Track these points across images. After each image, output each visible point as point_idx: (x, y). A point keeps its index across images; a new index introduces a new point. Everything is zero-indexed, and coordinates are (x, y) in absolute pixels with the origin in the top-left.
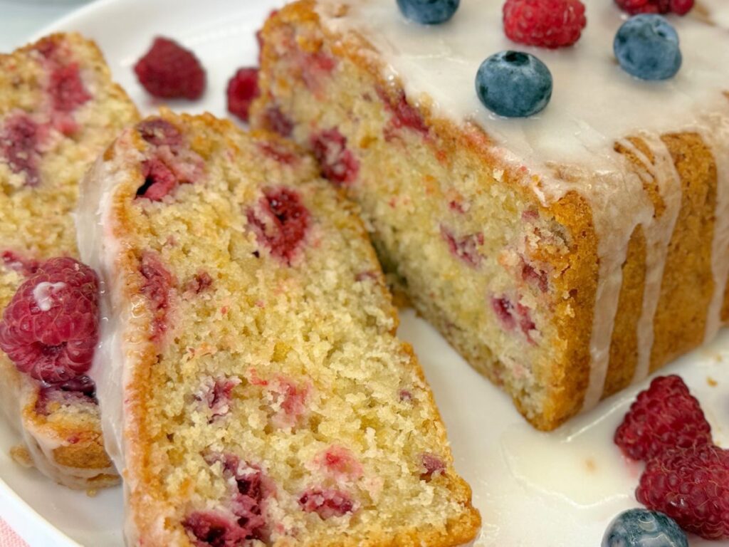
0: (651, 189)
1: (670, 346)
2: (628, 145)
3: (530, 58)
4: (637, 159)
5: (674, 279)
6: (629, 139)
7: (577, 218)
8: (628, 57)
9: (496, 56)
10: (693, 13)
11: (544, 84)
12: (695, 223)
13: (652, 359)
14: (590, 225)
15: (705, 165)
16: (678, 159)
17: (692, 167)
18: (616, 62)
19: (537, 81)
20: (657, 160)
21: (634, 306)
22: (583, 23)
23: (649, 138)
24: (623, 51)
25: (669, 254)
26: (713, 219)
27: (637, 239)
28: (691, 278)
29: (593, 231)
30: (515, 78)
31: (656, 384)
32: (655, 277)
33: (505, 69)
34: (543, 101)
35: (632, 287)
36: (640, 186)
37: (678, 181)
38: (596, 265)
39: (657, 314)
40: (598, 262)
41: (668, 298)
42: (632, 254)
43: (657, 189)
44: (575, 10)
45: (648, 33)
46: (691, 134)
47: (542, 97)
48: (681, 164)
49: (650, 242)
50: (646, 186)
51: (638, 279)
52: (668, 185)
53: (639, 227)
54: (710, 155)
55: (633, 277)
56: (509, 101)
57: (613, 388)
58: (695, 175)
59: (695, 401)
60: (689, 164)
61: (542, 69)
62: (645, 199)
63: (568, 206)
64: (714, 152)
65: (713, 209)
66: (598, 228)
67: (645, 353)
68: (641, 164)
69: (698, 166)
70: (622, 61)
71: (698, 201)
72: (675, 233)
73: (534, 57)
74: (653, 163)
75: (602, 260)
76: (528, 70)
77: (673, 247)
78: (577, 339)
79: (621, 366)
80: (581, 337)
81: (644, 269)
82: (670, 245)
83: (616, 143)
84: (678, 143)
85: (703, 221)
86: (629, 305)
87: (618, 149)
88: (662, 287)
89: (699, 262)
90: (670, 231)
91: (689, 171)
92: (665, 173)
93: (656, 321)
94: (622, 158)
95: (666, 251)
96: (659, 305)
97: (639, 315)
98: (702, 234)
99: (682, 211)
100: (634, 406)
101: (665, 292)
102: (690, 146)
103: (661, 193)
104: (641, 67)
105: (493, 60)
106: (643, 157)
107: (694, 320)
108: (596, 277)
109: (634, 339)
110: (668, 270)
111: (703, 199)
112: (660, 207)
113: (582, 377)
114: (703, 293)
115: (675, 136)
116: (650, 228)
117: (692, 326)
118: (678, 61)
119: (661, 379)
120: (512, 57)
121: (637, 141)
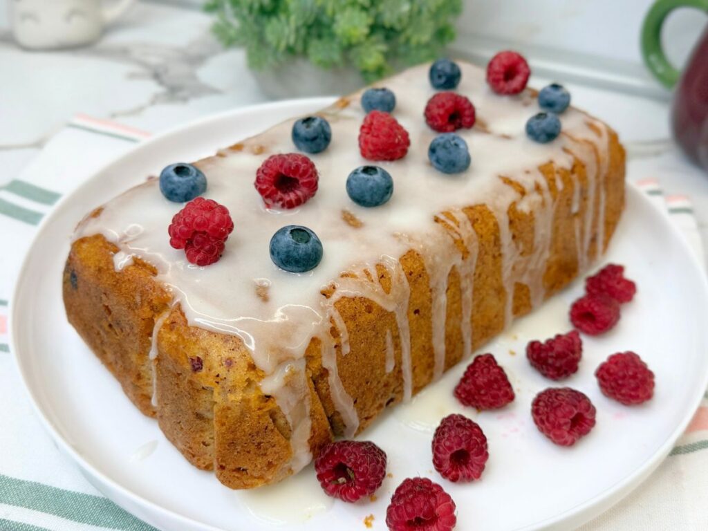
0: (458, 243)
1: (483, 334)
2: (442, 217)
3: (378, 169)
4: (449, 225)
5: (480, 294)
6: (443, 213)
7: (415, 266)
8: (438, 161)
9: (357, 170)
10: (476, 126)
11: (388, 185)
12: (489, 259)
13: (473, 344)
14: (423, 270)
15: (491, 224)
16: (474, 222)
17: (483, 226)
18: (431, 164)
19: (384, 184)
20: (461, 225)
21: (457, 314)
22: (408, 143)
23: (455, 212)
24: (434, 158)
25: (475, 280)
26: (500, 255)
27: (453, 274)
28: (492, 292)
29: (426, 273)
30: (370, 184)
31: (476, 360)
32: (468, 294)
33: (364, 178)
34: (389, 195)
35: (454, 303)
36: (452, 242)
37: (475, 236)
38: (429, 293)
39: (472, 316)
40: (431, 291)
41: (478, 306)
42: (452, 283)
43: (462, 242)
44: (402, 137)
45: (448, 145)
46: (480, 205)
47: (388, 193)
48: (476, 225)
49: (462, 275)
50: (456, 241)
51: (457, 298)
52: (469, 239)
53: (454, 267)
54: (493, 217)
55: (454, 297)
56: (368, 198)
57: (451, 363)
58: (485, 230)
59: (501, 369)
60: (481, 224)
61: (386, 175)
62: (456, 249)
63: (409, 260)
64: (495, 214)
65: (499, 250)
66: (428, 271)
67: (468, 341)
68: (451, 228)
69: (487, 224)
70: (435, 164)
71: (489, 246)
72: (477, 267)
73: (381, 169)
74: (458, 226)
75: (433, 290)
76: (377, 177)
77: (477, 276)
78: (423, 338)
79: (453, 351)
80: (425, 337)
81: (461, 291)
82: (475, 274)
83: (435, 217)
84: (473, 212)
85: (494, 257)
86: (454, 313)
87: (437, 220)
88: (473, 300)
89: (494, 281)
90: (474, 267)
91: (481, 229)
92: (466, 231)
93: (472, 321)
94: (439, 225)
95: (473, 278)
96: (472, 311)
97: (461, 319)
98: (494, 264)
99: (480, 253)
100: (465, 374)
101: (475, 302)
102: (480, 213)
103: (465, 244)
104: (446, 167)
105: (355, 173)
106: (452, 224)
107: (496, 316)
108: (431, 300)
109: (460, 333)
110: (476, 290)
111: (492, 244)
112: (466, 254)
113: (430, 360)
114: (500, 299)
115: (471, 208)
116: (461, 267)
117: (496, 320)
118: (468, 160)
119: (480, 356)
120: (367, 170)
121: (448, 214)
